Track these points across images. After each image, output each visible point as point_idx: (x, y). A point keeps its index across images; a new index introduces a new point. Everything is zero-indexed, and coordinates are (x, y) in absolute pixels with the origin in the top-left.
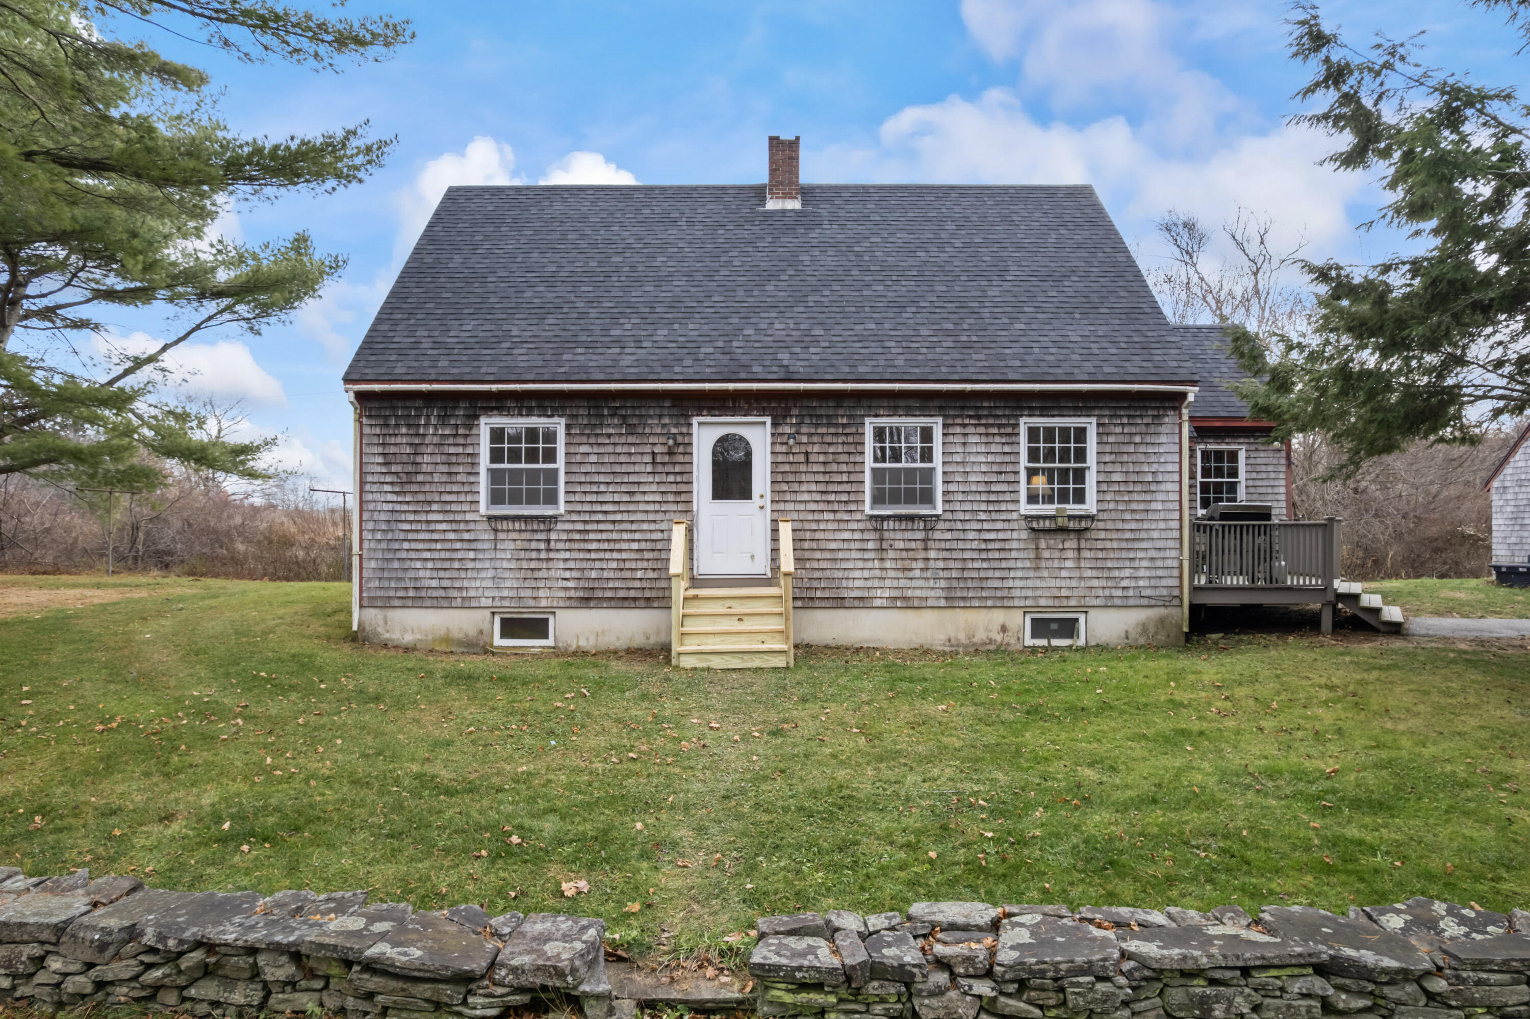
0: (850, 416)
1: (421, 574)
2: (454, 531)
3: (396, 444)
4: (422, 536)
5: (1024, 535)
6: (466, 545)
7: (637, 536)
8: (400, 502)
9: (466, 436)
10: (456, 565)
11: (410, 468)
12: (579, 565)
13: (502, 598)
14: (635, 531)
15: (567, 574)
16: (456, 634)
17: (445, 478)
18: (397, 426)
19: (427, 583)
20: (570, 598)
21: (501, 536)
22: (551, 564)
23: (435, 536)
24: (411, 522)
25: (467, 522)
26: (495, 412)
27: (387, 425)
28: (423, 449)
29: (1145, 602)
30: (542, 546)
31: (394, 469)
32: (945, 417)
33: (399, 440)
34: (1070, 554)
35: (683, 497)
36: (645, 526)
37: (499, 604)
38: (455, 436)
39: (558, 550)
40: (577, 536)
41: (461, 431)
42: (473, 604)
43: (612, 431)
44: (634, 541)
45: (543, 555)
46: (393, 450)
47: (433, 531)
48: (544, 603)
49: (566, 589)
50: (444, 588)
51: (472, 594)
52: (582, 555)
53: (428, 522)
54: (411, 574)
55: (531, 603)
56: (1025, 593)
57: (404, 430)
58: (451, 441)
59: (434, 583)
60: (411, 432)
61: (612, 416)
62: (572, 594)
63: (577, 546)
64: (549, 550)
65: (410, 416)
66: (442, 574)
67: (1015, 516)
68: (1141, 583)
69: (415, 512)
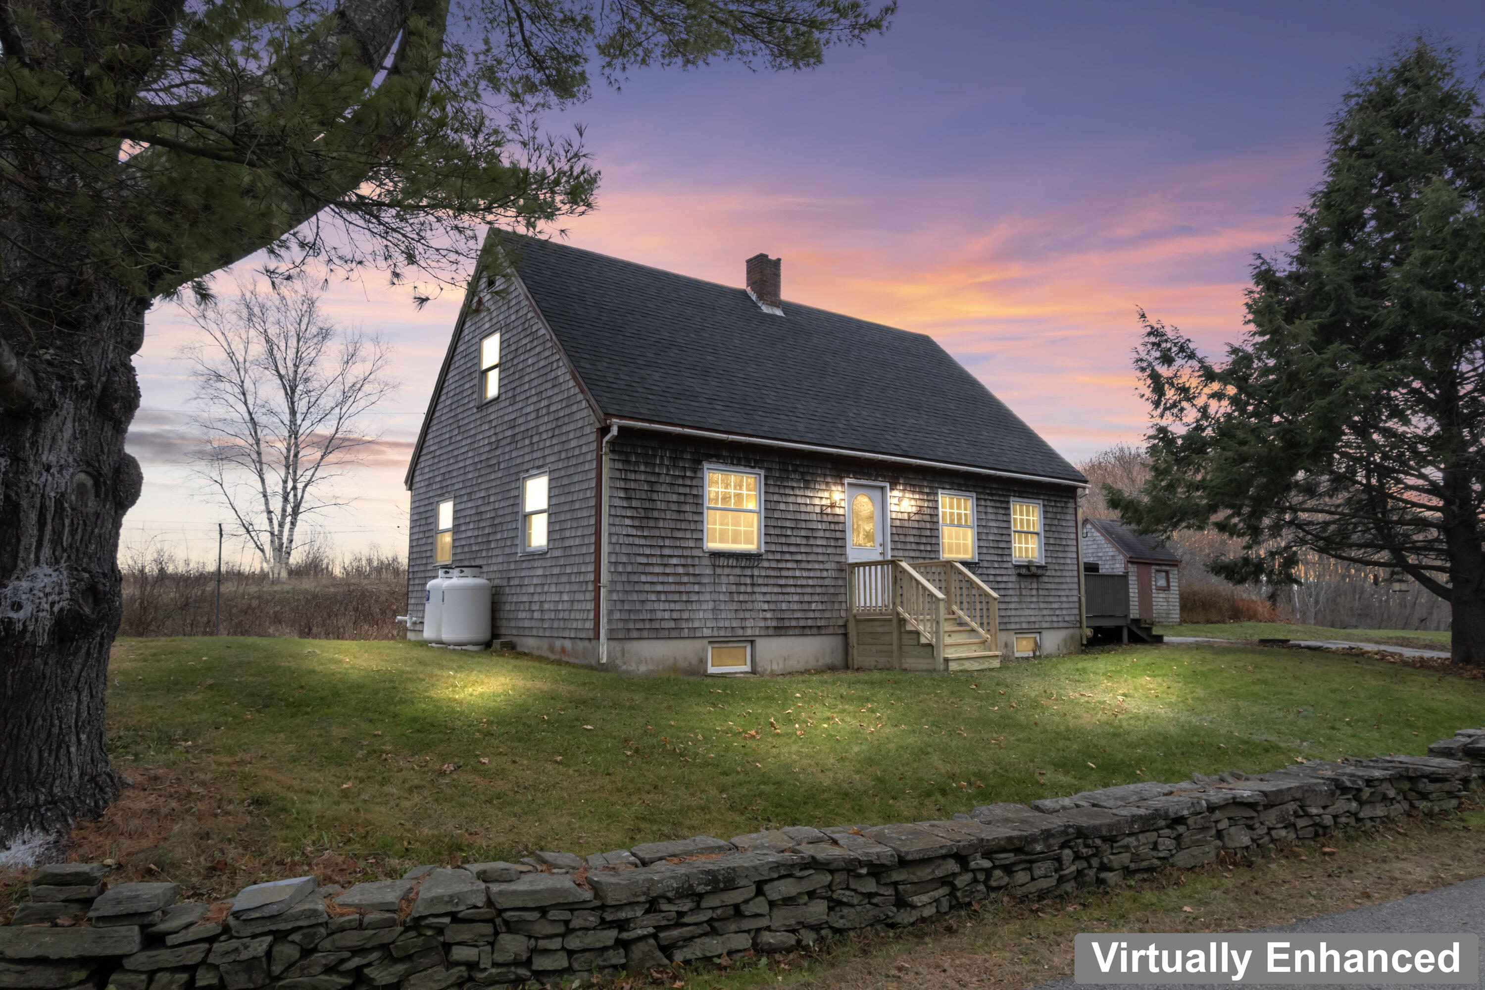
0: (931, 487)
1: (656, 606)
2: (683, 565)
3: (635, 481)
4: (657, 570)
5: (1013, 578)
6: (692, 580)
7: (812, 574)
8: (639, 536)
9: (692, 478)
10: (684, 598)
11: (647, 505)
12: (774, 598)
13: (719, 628)
14: (811, 570)
15: (766, 607)
16: (682, 664)
17: (675, 516)
18: (637, 463)
19: (659, 615)
20: (767, 628)
21: (719, 571)
22: (754, 598)
23: (668, 570)
24: (647, 556)
25: (693, 557)
26: (714, 459)
27: (628, 462)
28: (658, 488)
29: (1066, 625)
30: (748, 581)
31: (634, 504)
32: (977, 493)
33: (638, 477)
34: (1034, 592)
35: (840, 543)
36: (817, 566)
37: (716, 634)
38: (684, 477)
39: (759, 585)
40: (772, 573)
41: (688, 474)
42: (698, 634)
43: (795, 485)
44: (809, 578)
45: (749, 589)
46: (633, 485)
47: (665, 565)
48: (749, 632)
49: (765, 619)
50: (675, 620)
51: (696, 624)
52: (776, 590)
53: (662, 556)
54: (649, 606)
55: (740, 632)
56: (1017, 619)
57: (642, 468)
58: (680, 482)
59: (667, 615)
60: (648, 470)
61: (795, 471)
62: (769, 623)
63: (771, 581)
64: (753, 585)
65: (647, 455)
66: (672, 606)
67: (1010, 565)
68: (1064, 612)
69: (651, 546)
